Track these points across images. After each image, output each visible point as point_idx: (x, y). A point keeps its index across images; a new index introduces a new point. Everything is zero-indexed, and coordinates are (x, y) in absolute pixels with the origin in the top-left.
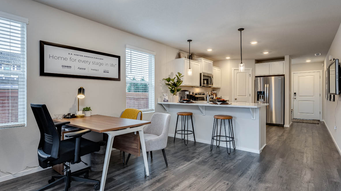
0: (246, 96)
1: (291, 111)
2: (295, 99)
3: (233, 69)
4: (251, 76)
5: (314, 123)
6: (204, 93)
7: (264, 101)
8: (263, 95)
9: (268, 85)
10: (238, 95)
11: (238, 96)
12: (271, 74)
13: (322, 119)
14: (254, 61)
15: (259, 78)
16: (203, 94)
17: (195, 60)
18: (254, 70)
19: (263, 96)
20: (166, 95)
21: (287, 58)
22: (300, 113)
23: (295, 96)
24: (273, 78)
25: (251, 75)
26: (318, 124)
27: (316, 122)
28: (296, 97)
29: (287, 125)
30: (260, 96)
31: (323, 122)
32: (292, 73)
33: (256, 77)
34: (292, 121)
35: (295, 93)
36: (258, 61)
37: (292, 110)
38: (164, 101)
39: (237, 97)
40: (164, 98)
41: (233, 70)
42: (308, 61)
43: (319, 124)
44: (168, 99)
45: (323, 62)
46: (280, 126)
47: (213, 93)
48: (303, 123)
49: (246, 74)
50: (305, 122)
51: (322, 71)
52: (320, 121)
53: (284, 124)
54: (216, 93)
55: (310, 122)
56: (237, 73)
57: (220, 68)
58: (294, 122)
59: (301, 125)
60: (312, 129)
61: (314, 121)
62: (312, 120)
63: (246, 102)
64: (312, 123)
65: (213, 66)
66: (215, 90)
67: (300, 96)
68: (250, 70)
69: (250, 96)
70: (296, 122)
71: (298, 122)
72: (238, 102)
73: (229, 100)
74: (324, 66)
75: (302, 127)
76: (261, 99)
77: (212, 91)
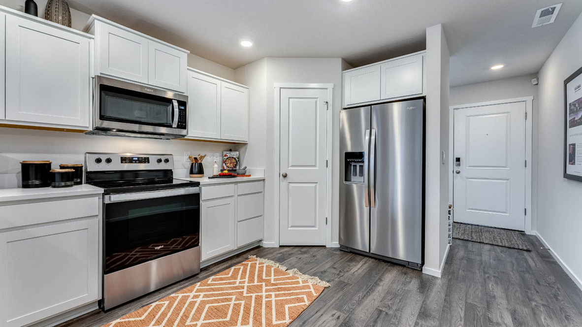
0: (314, 166)
3: (277, 85)
4: (330, 108)
5: (514, 248)
9: (374, 131)
10: (290, 165)
11: (292, 166)
12: (385, 97)
13: (532, 229)
14: (339, 64)
18: (339, 89)
22: (470, 209)
23: (459, 165)
25: (330, 103)
26: (528, 251)
27: (519, 243)
28: (459, 169)
29: (434, 268)
32: (451, 108)
33: (346, 109)
34: (451, 236)
35: (458, 160)
36: (352, 63)
37: (450, 208)
39: (289, 170)
41: (277, 90)
43: (533, 253)
45: (536, 75)
46: (409, 268)
47: (226, 158)
48: (482, 245)
49: (316, 102)
50: (487, 242)
51: (532, 97)
52: (527, 233)
53: (423, 263)
54: (238, 158)
55: (501, 242)
56: (289, 98)
57: (243, 86)
58: (456, 238)
59: (478, 258)
60: (530, 300)
61: (509, 233)
62: (503, 231)
63: (314, 185)
64: (507, 245)
65: (190, 68)
66: (236, 150)
67: (470, 166)
68: (327, 89)
69: (327, 166)
70: (462, 240)
71: (465, 240)
72: (291, 185)
73: (264, 180)
74: (537, 84)
75: (485, 273)
76: (356, 175)
77: (225, 153)
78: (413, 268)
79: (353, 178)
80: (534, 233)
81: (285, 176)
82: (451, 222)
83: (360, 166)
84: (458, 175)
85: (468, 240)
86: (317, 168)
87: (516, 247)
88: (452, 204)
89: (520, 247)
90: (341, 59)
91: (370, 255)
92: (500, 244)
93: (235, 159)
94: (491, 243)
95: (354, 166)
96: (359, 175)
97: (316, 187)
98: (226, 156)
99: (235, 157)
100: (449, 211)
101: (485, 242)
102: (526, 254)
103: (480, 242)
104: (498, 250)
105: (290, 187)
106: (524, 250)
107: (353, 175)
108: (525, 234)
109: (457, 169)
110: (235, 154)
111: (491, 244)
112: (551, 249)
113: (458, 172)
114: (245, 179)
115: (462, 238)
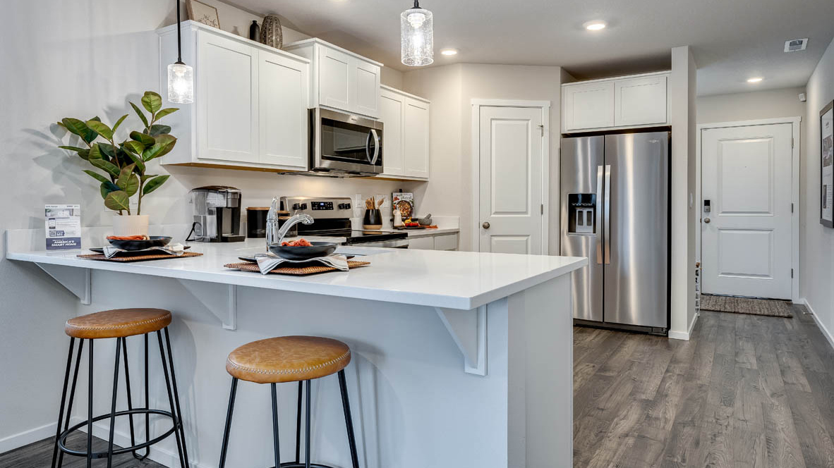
0: (526, 213)
1: (696, 271)
2: (708, 222)
3: (476, 102)
4: (546, 134)
5: (774, 316)
6: (346, 202)
7: (594, 232)
8: (592, 210)
9: (608, 167)
10: (493, 212)
11: (496, 213)
12: (620, 125)
13: (800, 296)
14: (558, 75)
15: (579, 140)
16: (342, 207)
17: (287, 49)
18: (557, 110)
19: (589, 213)
20: (67, 213)
21: (680, 58)
22: (723, 274)
23: (708, 211)
24: (629, 139)
25: (546, 127)
26: (790, 317)
27: (781, 310)
28: (709, 216)
29: (681, 331)
30: (581, 213)
31: (804, 307)
32: (698, 127)
33: (566, 136)
34: (699, 307)
35: (707, 203)
36: (574, 74)
37: (698, 266)
38: (50, 244)
39: (492, 218)
40: (47, 230)
41: (475, 109)
42: (755, 80)
43: (794, 320)
44: (78, 235)
45: (803, 88)
46: (653, 335)
47: (397, 202)
48: (736, 315)
49: (527, 125)
50: (743, 311)
51: (799, 119)
52: (794, 302)
53: (669, 327)
54: (413, 202)
55: (760, 311)
56: (492, 119)
57: (423, 99)
58: (705, 310)
59: (730, 325)
60: (776, 349)
61: (772, 302)
62: (764, 301)
63: (525, 239)
64: (766, 313)
65: (382, 85)
66: (407, 191)
67: (723, 212)
68: (541, 108)
69: (542, 213)
70: (713, 311)
71: (717, 311)
72: (495, 239)
73: (458, 232)
74: (805, 101)
75: (736, 335)
76: (582, 224)
77: (395, 195)
78: (657, 334)
79: (579, 229)
80: (802, 301)
81: (487, 227)
82: (699, 293)
83: (588, 212)
84: (707, 225)
85: (720, 311)
86: (529, 215)
87: (777, 314)
88: (700, 262)
89: (781, 314)
90: (560, 68)
91: (604, 325)
92: (759, 313)
93: (409, 203)
94: (748, 312)
95: (579, 212)
96: (588, 225)
97: (527, 241)
98: (396, 199)
99: (408, 201)
100: (697, 271)
101: (740, 311)
102: (786, 320)
103: (734, 312)
104: (755, 318)
105: (493, 243)
106: (785, 317)
107: (579, 224)
108: (792, 304)
109: (705, 216)
110: (407, 197)
111: (747, 314)
112: (814, 313)
113: (707, 220)
114: (432, 231)
115: (713, 309)
